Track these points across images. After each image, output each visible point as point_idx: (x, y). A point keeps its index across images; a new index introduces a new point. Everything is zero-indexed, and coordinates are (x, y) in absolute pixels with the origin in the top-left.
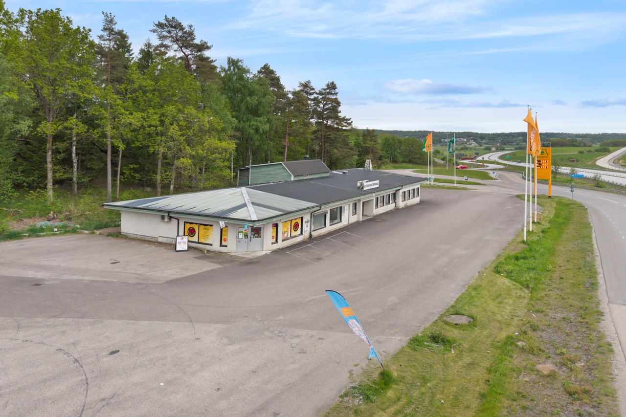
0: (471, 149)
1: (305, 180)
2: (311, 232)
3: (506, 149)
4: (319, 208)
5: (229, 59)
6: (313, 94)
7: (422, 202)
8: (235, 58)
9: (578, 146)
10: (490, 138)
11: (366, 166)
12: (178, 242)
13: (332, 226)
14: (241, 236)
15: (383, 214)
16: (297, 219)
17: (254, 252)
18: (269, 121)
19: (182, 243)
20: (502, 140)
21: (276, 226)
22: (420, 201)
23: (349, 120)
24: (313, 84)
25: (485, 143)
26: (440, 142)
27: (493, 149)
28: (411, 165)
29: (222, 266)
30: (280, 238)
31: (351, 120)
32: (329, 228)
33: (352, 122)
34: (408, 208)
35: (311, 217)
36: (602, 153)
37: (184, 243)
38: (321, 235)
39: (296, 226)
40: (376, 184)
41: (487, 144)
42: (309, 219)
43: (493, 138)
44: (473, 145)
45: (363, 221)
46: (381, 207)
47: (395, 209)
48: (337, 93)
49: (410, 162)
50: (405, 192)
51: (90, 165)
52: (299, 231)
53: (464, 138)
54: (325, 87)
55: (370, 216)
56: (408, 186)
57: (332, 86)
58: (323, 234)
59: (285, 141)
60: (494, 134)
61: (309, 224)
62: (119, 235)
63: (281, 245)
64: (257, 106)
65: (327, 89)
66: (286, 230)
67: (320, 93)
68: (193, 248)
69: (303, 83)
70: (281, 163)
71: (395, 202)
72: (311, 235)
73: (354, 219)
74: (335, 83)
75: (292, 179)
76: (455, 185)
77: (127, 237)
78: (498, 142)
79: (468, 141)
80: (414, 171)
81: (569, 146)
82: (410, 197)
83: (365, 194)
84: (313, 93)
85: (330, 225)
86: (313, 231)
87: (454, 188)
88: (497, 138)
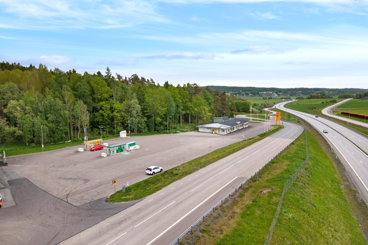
2: (230, 131)
7: (248, 127)
9: (325, 98)
10: (284, 91)
17: (224, 134)
20: (291, 93)
25: (282, 95)
26: (258, 94)
27: (283, 100)
28: (244, 113)
34: (245, 128)
36: (332, 103)
38: (232, 132)
43: (286, 91)
44: (275, 96)
47: (243, 128)
49: (244, 112)
50: (245, 124)
53: (271, 91)
55: (239, 129)
60: (287, 89)
62: (198, 131)
66: (227, 131)
70: (221, 118)
71: (243, 126)
73: (236, 130)
75: (224, 121)
76: (258, 121)
77: (200, 132)
78: (288, 94)
79: (273, 93)
80: (246, 116)
81: (321, 98)
83: (238, 124)
87: (258, 123)
88: (288, 91)
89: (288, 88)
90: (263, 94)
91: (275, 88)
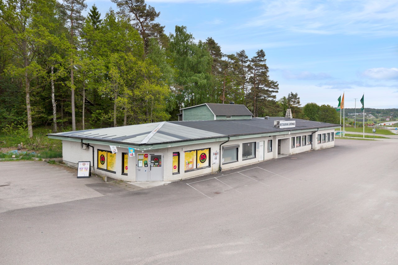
0: (370, 120)
1: (228, 120)
2: (220, 165)
3: (397, 120)
4: (226, 139)
5: (176, 27)
6: (247, 62)
7: (335, 147)
8: (180, 26)
10: (384, 112)
11: (286, 115)
12: (80, 168)
13: (244, 161)
14: (141, 164)
15: (299, 154)
16: (204, 149)
17: (154, 181)
18: (207, 78)
19: (84, 169)
21: (178, 154)
22: (335, 146)
23: (276, 83)
24: (247, 54)
25: (380, 116)
27: (388, 119)
29: (104, 196)
30: (183, 168)
31: (278, 83)
32: (242, 162)
33: (278, 84)
34: (323, 151)
35: (220, 149)
37: (86, 169)
38: (232, 169)
39: (203, 157)
40: (293, 124)
41: (382, 117)
42: (218, 151)
43: (386, 112)
44: (372, 117)
45: (279, 159)
46: (297, 147)
47: (311, 150)
48: (265, 60)
50: (320, 135)
51: (67, 110)
52: (206, 163)
54: (256, 55)
55: (286, 155)
56: (323, 129)
57: (261, 54)
58: (235, 168)
59: (223, 97)
61: (218, 156)
63: (183, 175)
64: (197, 64)
65: (258, 57)
66: (191, 160)
67: (253, 61)
68: (97, 175)
69: (239, 53)
70: (206, 104)
71: (311, 143)
72: (220, 169)
73: (269, 156)
74: (264, 51)
75: (215, 118)
76: (364, 138)
78: (390, 115)
82: (325, 140)
83: (280, 131)
84: (247, 60)
85: (243, 160)
86: (223, 164)
87: (364, 140)
88: (390, 112)
89: (389, 109)
90: (354, 115)
91: (370, 109)
